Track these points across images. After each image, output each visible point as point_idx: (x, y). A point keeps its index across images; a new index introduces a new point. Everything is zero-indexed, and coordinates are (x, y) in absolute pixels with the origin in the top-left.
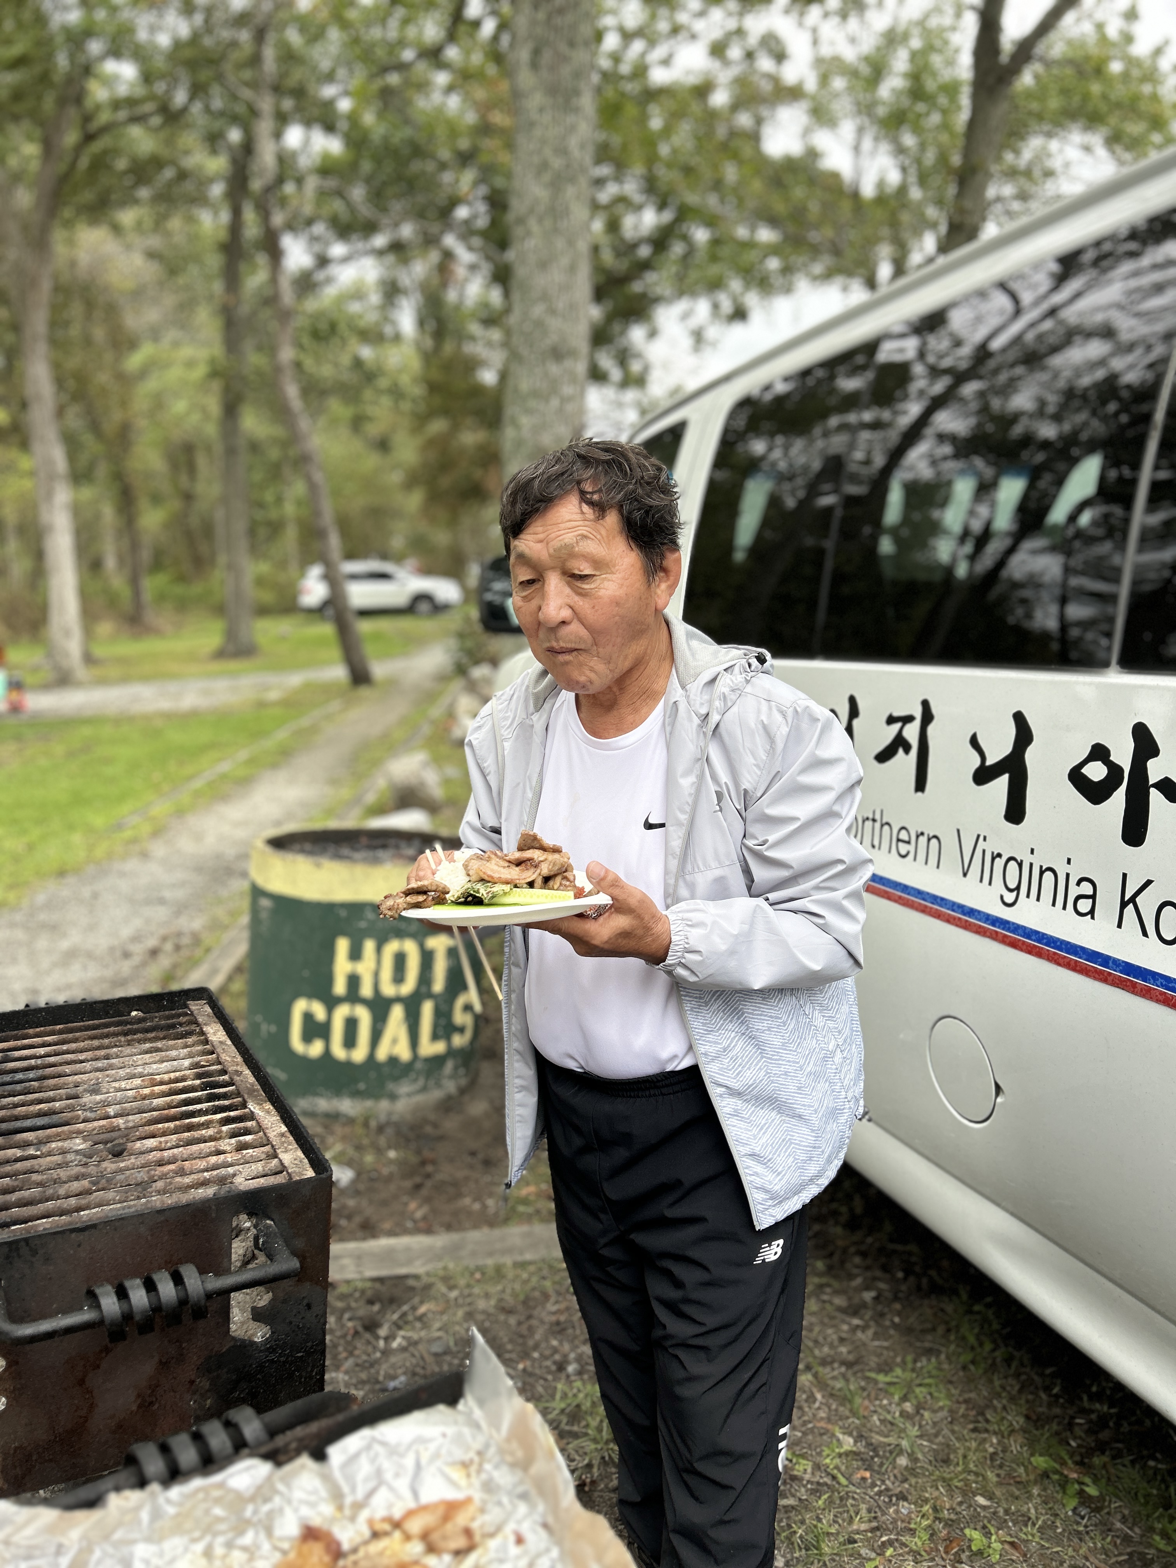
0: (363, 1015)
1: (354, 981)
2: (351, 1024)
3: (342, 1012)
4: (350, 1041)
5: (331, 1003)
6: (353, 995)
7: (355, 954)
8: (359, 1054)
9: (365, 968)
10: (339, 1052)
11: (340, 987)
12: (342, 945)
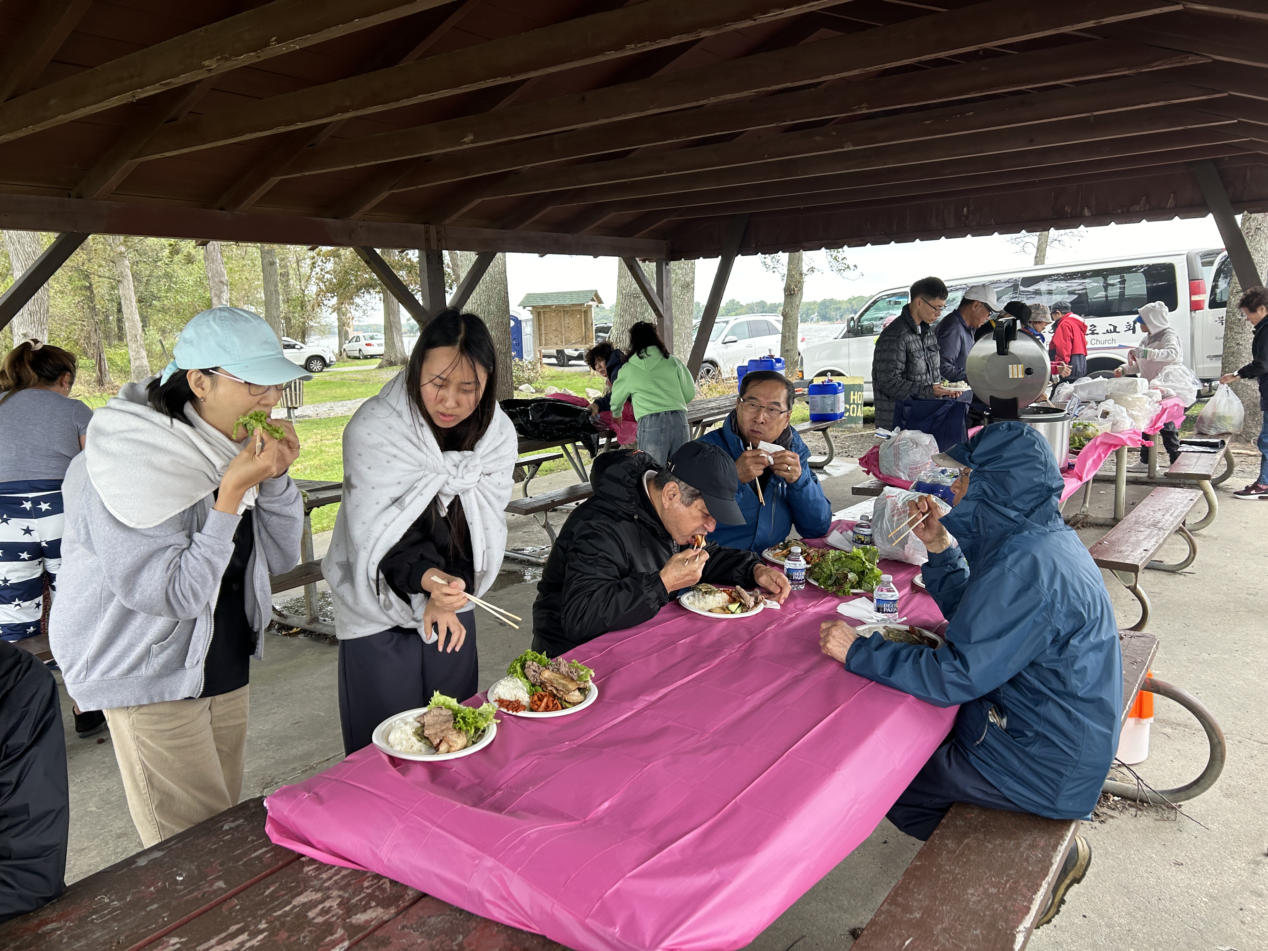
0: (855, 406)
1: (854, 400)
2: (854, 408)
3: (852, 406)
4: (853, 413)
5: (850, 405)
6: (854, 403)
7: (854, 395)
8: (855, 415)
9: (855, 397)
10: (852, 415)
11: (852, 402)
12: (852, 393)
